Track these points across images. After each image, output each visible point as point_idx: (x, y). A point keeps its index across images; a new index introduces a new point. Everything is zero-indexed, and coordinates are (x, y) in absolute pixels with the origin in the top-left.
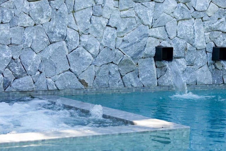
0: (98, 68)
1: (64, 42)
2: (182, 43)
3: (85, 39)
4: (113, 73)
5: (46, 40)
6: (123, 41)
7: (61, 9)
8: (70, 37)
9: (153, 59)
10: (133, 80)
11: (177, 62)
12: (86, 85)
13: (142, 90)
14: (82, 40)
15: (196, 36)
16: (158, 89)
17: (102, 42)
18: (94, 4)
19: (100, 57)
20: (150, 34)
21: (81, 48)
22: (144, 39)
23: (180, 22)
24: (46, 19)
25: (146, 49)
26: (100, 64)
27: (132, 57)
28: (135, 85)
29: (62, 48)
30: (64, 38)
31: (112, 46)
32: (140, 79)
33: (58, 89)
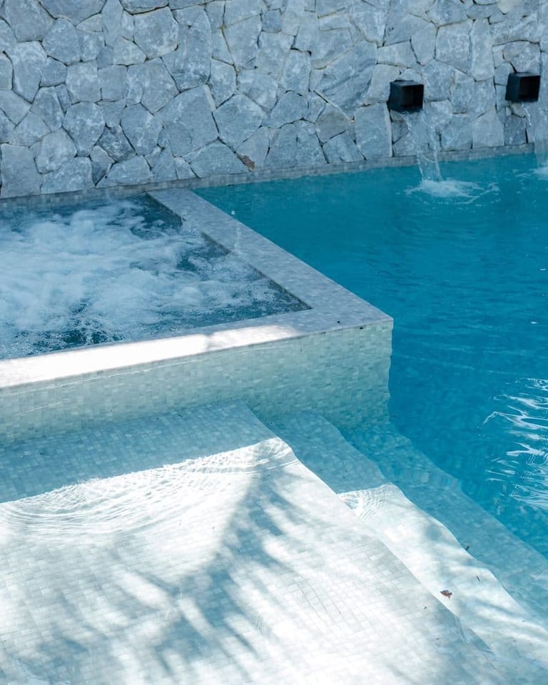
0: (273, 132)
1: (206, 88)
2: (444, 71)
3: (248, 79)
4: (303, 138)
5: (169, 86)
6: (325, 75)
7: (197, 24)
8: (217, 77)
9: (385, 106)
10: (343, 149)
11: (434, 109)
12: (252, 164)
13: (361, 167)
14: (242, 81)
15: (475, 55)
16: (394, 163)
17: (282, 81)
18: (264, 8)
19: (278, 111)
20: (380, 59)
21: (240, 97)
22: (368, 70)
23: (442, 30)
24: (169, 45)
25: (370, 88)
26: (278, 124)
27: (343, 107)
28: (348, 158)
29: (202, 100)
30: (206, 79)
31: (302, 88)
32: (359, 146)
33: (197, 177)
